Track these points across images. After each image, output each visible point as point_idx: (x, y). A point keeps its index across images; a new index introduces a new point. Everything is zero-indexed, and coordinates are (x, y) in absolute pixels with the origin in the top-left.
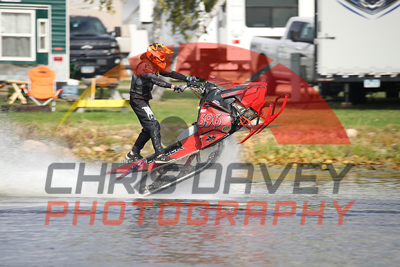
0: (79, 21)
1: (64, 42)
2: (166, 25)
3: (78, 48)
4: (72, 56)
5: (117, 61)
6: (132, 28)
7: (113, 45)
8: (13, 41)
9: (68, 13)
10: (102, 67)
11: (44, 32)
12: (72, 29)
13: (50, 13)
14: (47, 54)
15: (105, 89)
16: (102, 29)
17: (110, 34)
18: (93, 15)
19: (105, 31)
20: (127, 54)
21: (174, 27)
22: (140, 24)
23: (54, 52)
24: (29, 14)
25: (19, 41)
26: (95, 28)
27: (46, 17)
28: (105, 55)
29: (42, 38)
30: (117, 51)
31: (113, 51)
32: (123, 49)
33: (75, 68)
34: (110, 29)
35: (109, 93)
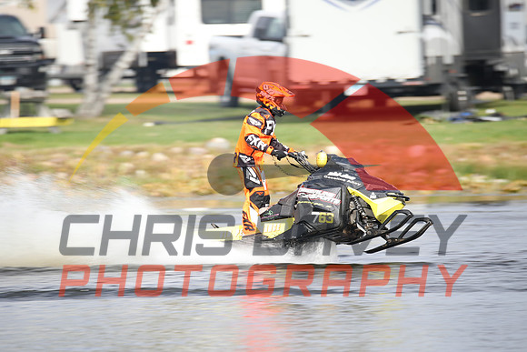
5: (42, 69)
6: (60, 28)
7: (36, 49)
10: (25, 76)
17: (31, 35)
18: (10, 13)
22: (70, 23)
28: (26, 62)
30: (42, 57)
31: (39, 57)
34: (32, 29)
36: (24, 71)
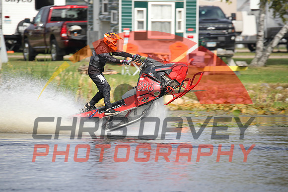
0: (206, 10)
1: (195, 25)
2: (269, 11)
3: (205, 29)
4: (200, 35)
5: (233, 38)
6: (244, 13)
7: (230, 26)
8: (159, 25)
9: (198, 4)
10: (222, 42)
11: (180, 18)
12: (200, 15)
13: (185, 4)
14: (182, 33)
15: (224, 58)
16: (223, 15)
17: (228, 18)
18: (216, 5)
19: (224, 16)
20: (240, 33)
21: (274, 12)
22: (250, 11)
23: (187, 32)
24: (170, 5)
25: (163, 24)
26: (217, 14)
27: (183, 7)
28: (224, 34)
29: (179, 22)
30: (233, 31)
31: (230, 31)
32: (237, 30)
33: (202, 43)
34: (228, 15)
35: (226, 61)
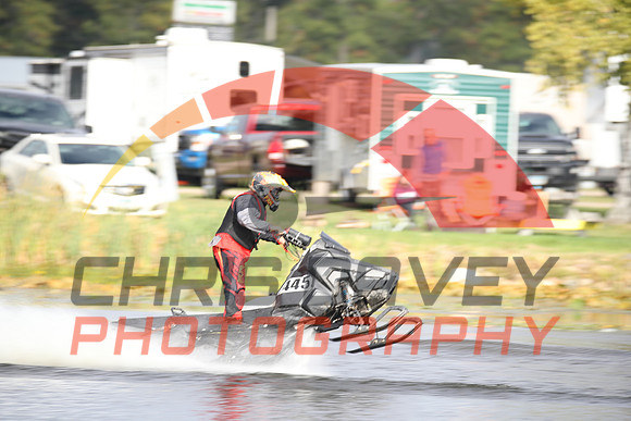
3: (526, 153)
5: (573, 171)
6: (598, 127)
7: (569, 149)
9: (513, 109)
12: (521, 128)
16: (556, 130)
17: (565, 135)
19: (560, 133)
20: (586, 162)
28: (560, 162)
30: (575, 158)
31: (572, 157)
32: (583, 155)
34: (567, 129)
36: (555, 171)
